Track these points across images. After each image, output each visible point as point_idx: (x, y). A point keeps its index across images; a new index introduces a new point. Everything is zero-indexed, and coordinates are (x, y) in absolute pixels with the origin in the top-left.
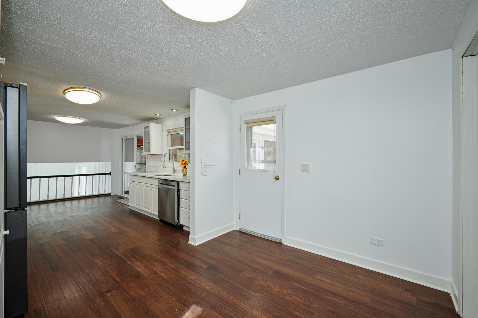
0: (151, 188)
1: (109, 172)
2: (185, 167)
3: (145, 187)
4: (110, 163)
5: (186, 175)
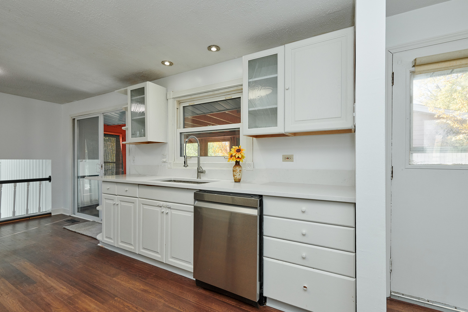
0: (165, 210)
1: (47, 177)
2: (237, 163)
3: (146, 207)
4: (50, 161)
5: (240, 180)
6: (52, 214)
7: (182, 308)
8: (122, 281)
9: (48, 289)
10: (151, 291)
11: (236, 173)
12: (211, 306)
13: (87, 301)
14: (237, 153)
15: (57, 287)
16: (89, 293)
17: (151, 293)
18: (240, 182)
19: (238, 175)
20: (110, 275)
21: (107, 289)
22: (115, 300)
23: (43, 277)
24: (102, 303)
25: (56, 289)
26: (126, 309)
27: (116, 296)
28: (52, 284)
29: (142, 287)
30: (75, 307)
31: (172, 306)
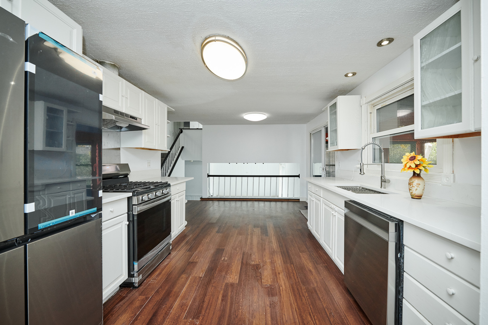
1: (299, 175)
2: (416, 175)
4: (299, 164)
5: (421, 196)
6: (300, 200)
7: (323, 299)
8: (304, 257)
9: (270, 242)
10: (314, 274)
11: (411, 187)
12: (348, 316)
13: (279, 257)
14: (409, 161)
15: (274, 243)
16: (283, 254)
17: (313, 275)
18: (420, 199)
19: (414, 190)
20: (299, 250)
21: (292, 257)
22: (291, 266)
23: (272, 235)
24: (284, 263)
25: (272, 243)
26: (292, 274)
27: (293, 264)
28: (273, 240)
29: (311, 268)
30: (272, 257)
31: (318, 293)
